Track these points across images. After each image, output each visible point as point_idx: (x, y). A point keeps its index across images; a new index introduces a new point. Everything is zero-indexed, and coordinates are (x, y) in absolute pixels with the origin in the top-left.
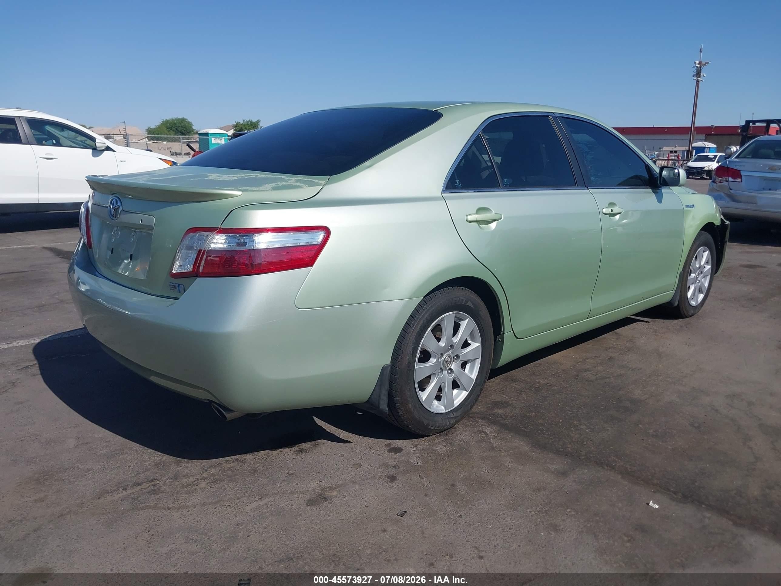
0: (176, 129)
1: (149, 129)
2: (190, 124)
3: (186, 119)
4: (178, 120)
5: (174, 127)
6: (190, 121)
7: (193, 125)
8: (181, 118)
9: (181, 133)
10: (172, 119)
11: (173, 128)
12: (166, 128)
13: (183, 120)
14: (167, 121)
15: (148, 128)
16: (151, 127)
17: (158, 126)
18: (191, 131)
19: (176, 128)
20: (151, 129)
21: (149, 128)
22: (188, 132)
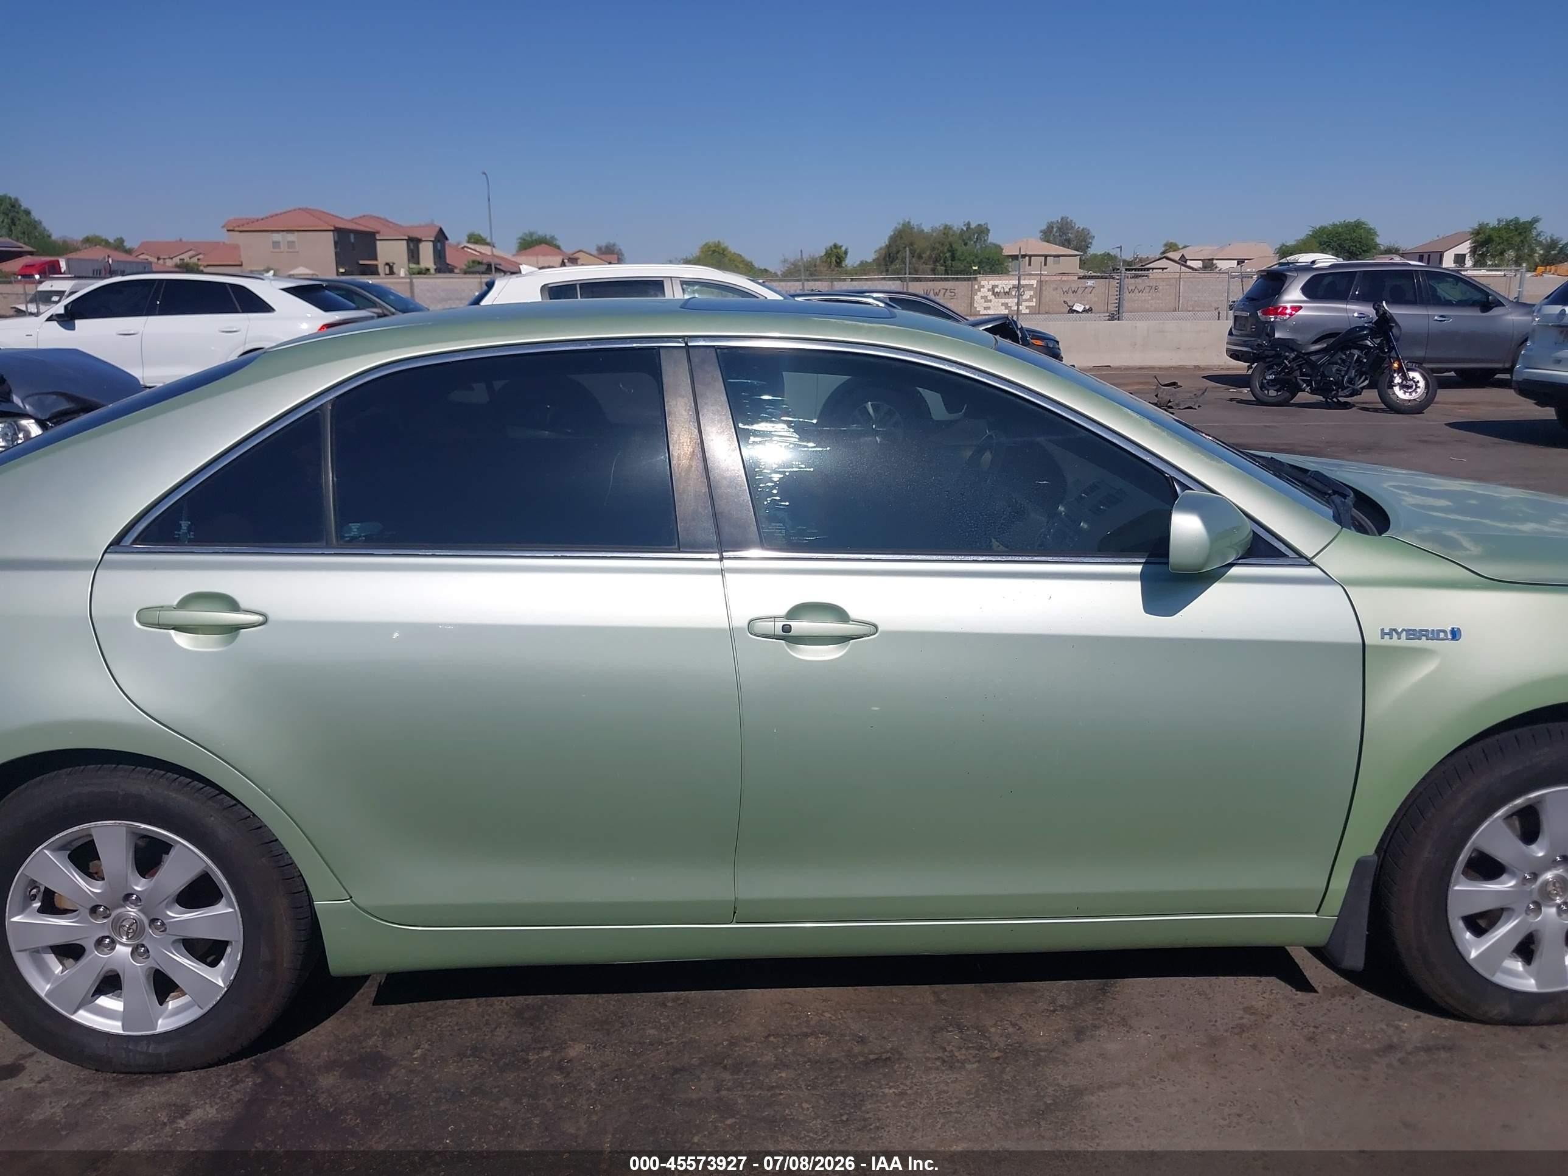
0: (1340, 245)
1: (1284, 248)
2: (1371, 233)
3: (1363, 224)
4: (1347, 226)
5: (1336, 242)
6: (1372, 226)
7: (1378, 236)
8: (1352, 221)
9: (1348, 252)
10: (1334, 225)
11: (1333, 244)
12: (1318, 245)
13: (1358, 225)
14: (1322, 229)
15: (1281, 247)
16: (1288, 244)
17: (1302, 240)
18: (1370, 249)
19: (1338, 242)
20: (1287, 246)
21: (1284, 245)
22: (1364, 251)
